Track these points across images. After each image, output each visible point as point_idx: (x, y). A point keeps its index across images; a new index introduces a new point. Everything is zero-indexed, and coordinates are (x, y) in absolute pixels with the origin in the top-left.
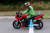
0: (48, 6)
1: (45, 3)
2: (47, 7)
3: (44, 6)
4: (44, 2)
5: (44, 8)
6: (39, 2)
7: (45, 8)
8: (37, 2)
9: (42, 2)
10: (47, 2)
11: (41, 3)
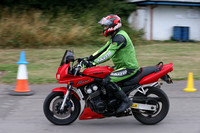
0: (58, 30)
1: (47, 20)
2: (56, 36)
3: (43, 29)
4: (44, 13)
5: (45, 40)
6: (25, 15)
7: (49, 39)
8: (14, 16)
9: (37, 15)
10: (55, 16)
11: (33, 19)
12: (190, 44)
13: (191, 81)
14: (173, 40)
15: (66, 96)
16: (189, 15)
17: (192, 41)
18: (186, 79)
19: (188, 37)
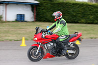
12: (25, 23)
13: (23, 41)
14: (17, 21)
15: (39, 48)
16: (25, 9)
17: (26, 22)
18: (21, 40)
19: (24, 19)
